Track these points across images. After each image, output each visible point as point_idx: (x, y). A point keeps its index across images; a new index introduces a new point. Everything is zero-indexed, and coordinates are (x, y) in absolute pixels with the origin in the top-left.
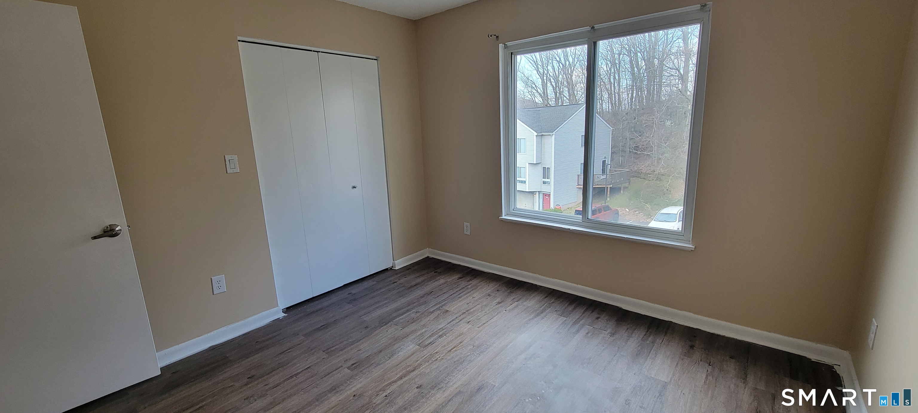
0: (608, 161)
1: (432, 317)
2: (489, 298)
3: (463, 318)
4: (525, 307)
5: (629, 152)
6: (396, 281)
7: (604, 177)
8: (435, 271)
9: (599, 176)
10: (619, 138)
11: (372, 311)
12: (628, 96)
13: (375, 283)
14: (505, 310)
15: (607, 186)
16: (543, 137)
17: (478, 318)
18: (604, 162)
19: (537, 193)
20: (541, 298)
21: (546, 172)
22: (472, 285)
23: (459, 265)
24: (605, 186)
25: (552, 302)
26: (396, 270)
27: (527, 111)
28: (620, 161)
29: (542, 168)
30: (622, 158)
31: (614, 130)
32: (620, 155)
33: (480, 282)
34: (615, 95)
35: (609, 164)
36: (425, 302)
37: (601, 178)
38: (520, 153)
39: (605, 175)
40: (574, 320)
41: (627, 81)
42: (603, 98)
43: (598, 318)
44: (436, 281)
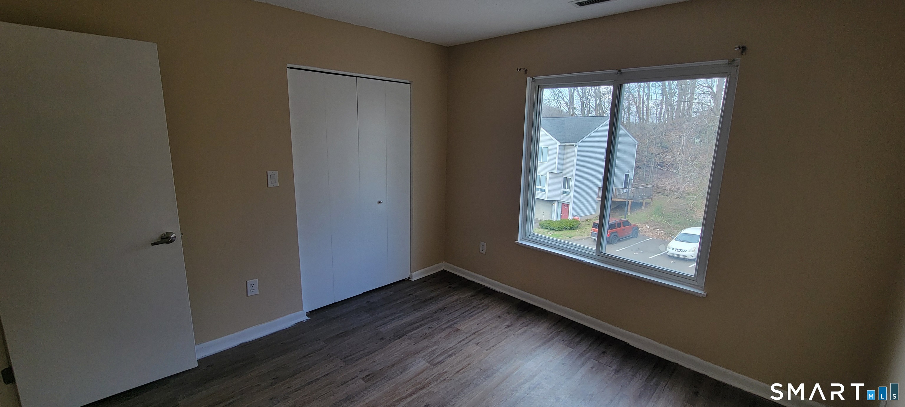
0: (631, 176)
1: (443, 335)
2: (499, 320)
3: (473, 339)
4: (534, 334)
5: (653, 168)
6: (411, 293)
7: (626, 191)
8: (450, 286)
9: (620, 190)
10: (644, 153)
11: (388, 323)
12: (657, 111)
13: (392, 293)
14: (514, 335)
15: (628, 201)
16: (567, 147)
17: (487, 340)
18: (627, 176)
19: (556, 203)
20: (550, 326)
21: (566, 182)
22: (484, 304)
23: (473, 282)
24: (626, 200)
25: (560, 330)
26: (412, 281)
27: (551, 119)
28: (644, 176)
29: (563, 177)
30: (646, 173)
31: (640, 144)
32: (645, 169)
33: (491, 302)
34: (643, 109)
35: (632, 179)
36: (438, 319)
37: (623, 192)
38: (541, 162)
39: (627, 189)
40: (581, 352)
41: (657, 97)
42: (630, 111)
43: (604, 353)
44: (450, 296)
